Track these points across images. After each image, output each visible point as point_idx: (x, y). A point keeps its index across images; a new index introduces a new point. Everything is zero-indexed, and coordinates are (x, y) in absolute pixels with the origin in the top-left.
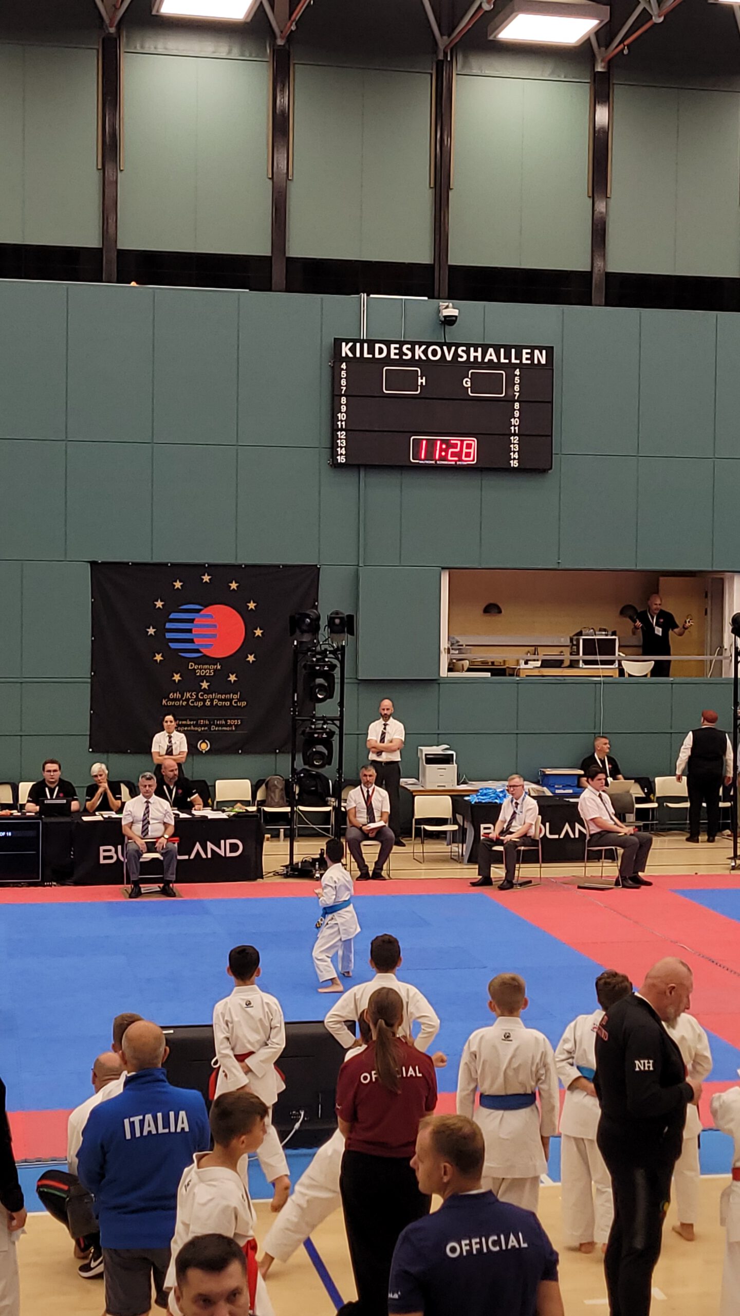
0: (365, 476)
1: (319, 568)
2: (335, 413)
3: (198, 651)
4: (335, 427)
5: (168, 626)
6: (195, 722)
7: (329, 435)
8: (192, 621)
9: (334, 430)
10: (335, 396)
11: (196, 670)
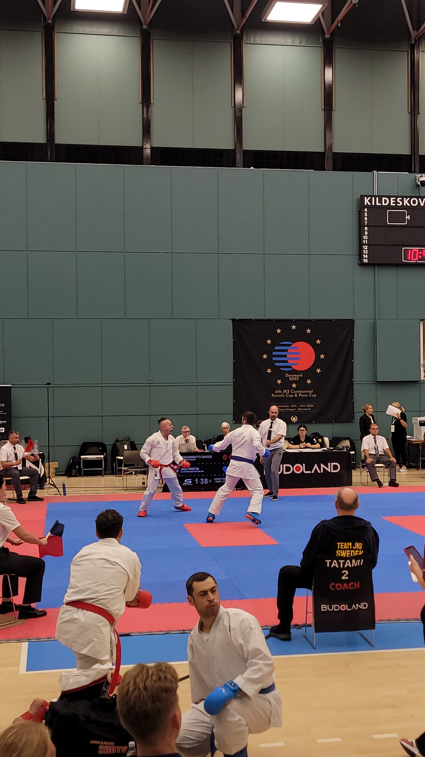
0: (378, 270)
1: (354, 321)
2: (362, 236)
3: (290, 367)
4: (362, 243)
5: (274, 353)
6: (289, 406)
7: (358, 248)
8: (286, 350)
9: (361, 245)
10: (361, 226)
11: (289, 377)
